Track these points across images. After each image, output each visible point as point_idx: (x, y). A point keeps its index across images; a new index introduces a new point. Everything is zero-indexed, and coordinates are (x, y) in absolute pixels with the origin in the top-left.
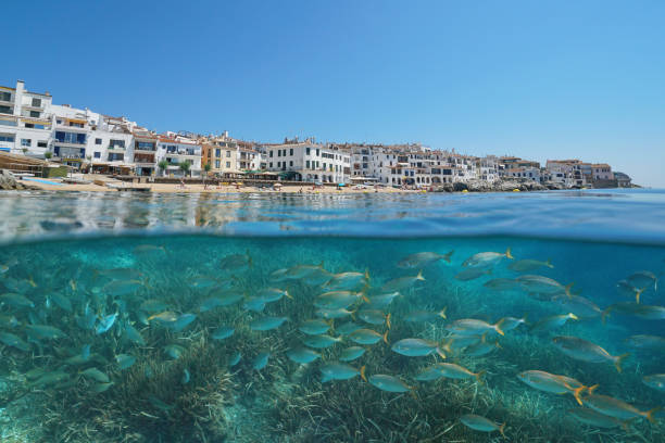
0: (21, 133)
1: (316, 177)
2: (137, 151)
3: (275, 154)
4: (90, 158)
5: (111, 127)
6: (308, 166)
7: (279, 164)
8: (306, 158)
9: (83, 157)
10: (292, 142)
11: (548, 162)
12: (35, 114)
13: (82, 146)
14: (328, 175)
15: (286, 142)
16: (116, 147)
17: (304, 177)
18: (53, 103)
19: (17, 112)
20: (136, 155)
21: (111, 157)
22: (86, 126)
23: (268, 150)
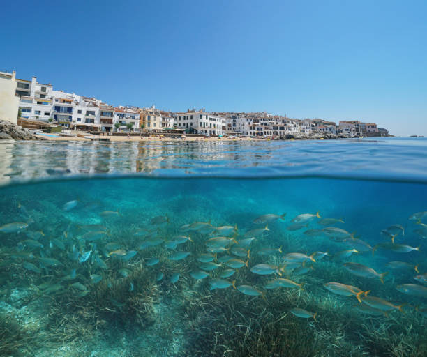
0: (35, 107)
1: (206, 132)
2: (103, 117)
3: (182, 118)
4: (74, 122)
5: (87, 103)
6: (201, 125)
7: (184, 124)
8: (200, 120)
9: (71, 121)
10: (192, 112)
11: (340, 122)
12: (43, 96)
13: (70, 115)
14: (213, 130)
15: (189, 112)
16: (90, 115)
17: (199, 132)
18: (53, 90)
19: (32, 95)
20: (101, 120)
21: (87, 121)
22: (72, 103)
23: (178, 116)
